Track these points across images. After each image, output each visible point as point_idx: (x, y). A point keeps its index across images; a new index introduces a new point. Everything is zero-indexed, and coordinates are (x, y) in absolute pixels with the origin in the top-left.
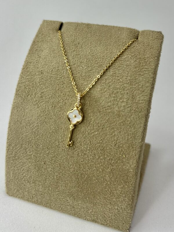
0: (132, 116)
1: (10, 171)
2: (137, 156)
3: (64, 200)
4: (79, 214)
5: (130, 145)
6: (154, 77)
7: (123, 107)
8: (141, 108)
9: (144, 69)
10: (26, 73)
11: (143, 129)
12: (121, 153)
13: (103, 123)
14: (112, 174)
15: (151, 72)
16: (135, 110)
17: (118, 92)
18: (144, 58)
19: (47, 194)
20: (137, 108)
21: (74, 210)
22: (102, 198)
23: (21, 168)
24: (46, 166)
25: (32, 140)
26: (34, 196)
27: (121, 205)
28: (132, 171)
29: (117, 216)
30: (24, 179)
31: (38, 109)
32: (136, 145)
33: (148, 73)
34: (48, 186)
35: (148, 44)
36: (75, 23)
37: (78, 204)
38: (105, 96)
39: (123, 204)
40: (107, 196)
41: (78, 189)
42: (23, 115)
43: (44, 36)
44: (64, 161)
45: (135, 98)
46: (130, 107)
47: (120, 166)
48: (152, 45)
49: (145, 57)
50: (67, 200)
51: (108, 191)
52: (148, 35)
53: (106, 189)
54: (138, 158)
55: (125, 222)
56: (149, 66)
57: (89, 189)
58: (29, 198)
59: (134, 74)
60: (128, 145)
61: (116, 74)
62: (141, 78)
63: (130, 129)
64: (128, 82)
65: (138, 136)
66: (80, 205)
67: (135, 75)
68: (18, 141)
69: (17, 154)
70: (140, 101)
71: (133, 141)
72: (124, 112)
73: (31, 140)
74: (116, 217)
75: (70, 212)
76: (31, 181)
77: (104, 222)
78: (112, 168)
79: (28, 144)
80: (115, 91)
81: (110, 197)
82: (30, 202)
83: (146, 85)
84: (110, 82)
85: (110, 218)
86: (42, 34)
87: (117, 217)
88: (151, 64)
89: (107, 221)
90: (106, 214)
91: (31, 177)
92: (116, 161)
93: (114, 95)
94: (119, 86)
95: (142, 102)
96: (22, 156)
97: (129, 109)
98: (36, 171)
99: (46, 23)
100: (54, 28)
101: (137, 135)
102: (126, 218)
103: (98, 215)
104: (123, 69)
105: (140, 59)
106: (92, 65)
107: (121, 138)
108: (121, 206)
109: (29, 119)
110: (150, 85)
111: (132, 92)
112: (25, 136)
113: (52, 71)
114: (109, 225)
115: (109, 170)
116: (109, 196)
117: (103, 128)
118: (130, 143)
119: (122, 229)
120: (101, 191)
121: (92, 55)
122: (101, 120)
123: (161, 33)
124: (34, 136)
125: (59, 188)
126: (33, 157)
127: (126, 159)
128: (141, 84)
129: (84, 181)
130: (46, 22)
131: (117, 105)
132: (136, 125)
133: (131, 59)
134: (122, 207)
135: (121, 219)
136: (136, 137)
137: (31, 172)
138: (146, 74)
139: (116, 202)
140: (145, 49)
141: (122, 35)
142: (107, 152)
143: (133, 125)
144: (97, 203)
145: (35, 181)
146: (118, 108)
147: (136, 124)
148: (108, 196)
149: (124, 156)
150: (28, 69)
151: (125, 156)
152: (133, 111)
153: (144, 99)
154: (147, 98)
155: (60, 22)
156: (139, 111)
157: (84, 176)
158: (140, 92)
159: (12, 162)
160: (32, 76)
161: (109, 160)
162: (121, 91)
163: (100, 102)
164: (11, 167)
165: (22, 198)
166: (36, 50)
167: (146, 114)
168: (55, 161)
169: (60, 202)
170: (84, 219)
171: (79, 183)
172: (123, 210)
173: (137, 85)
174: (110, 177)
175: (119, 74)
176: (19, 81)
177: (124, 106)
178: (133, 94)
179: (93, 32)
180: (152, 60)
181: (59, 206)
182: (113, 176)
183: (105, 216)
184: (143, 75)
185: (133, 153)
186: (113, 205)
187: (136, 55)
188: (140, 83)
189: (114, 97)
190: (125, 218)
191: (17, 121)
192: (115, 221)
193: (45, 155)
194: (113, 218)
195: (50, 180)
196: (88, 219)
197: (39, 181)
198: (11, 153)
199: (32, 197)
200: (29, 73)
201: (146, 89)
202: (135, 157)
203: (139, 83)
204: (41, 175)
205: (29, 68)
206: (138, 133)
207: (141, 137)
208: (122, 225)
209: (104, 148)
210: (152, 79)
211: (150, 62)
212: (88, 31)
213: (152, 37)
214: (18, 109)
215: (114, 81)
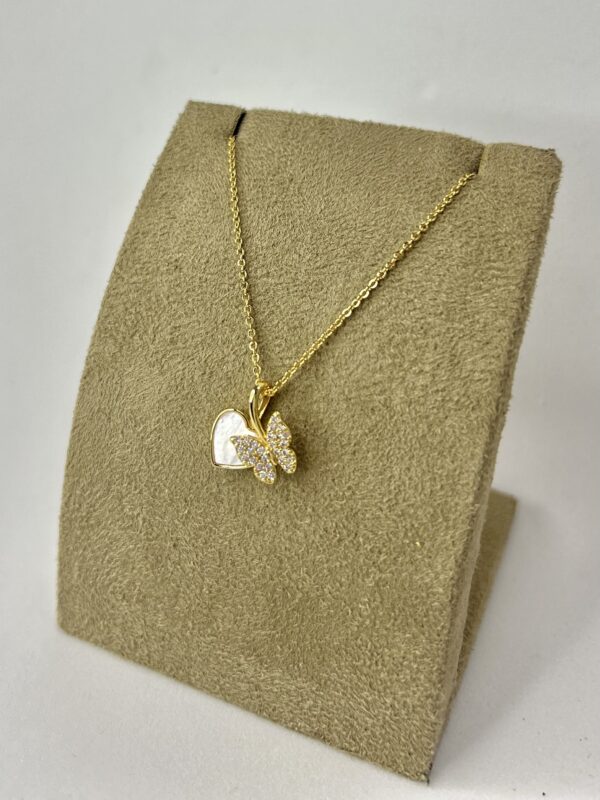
0: (449, 422)
1: (71, 560)
2: (460, 547)
3: (229, 661)
4: (274, 710)
5: (439, 511)
6: (523, 299)
7: (423, 390)
8: (477, 395)
9: (491, 272)
10: (130, 264)
11: (482, 462)
12: (410, 534)
13: (355, 436)
14: (377, 595)
15: (515, 282)
16: (458, 401)
17: (405, 341)
18: (493, 236)
19: (179, 639)
20: (464, 395)
21: (259, 697)
22: (346, 667)
23: (105, 554)
24: (180, 554)
25: (139, 471)
26: (140, 641)
27: (403, 696)
28: (441, 590)
29: (390, 725)
30: (111, 589)
31: (161, 378)
32: (456, 511)
33: (504, 286)
34: (182, 615)
35: (509, 190)
36: (284, 114)
37: (273, 679)
38: (364, 351)
39: (411, 694)
40: (362, 661)
41: (274, 632)
42: (117, 393)
43: (188, 151)
44: (235, 543)
45: (459, 362)
46: (443, 390)
47: (404, 575)
48: (523, 194)
49: (497, 233)
50: (239, 665)
51: (363, 648)
52: (512, 161)
53: (359, 642)
54: (460, 552)
55: (415, 749)
56: (510, 263)
57: (308, 637)
58: (126, 645)
59: (461, 286)
60: (431, 510)
61: (403, 281)
62: (482, 300)
63: (439, 461)
64: (439, 312)
65: (463, 485)
66: (277, 681)
67: (462, 289)
68: (97, 472)
69: (95, 511)
70: (476, 374)
71: (449, 499)
72: (423, 404)
73: (136, 470)
74: (387, 732)
75: (246, 702)
76: (132, 597)
77: (350, 743)
78: (380, 578)
79: (129, 484)
80: (398, 338)
81: (370, 667)
82: (128, 658)
83: (497, 323)
84: (383, 307)
85: (369, 733)
86: (184, 147)
87: (391, 732)
88: (515, 255)
89: (360, 739)
90: (357, 719)
91: (132, 583)
92: (392, 557)
93: (392, 350)
94: (409, 322)
95: (482, 376)
96: (107, 519)
97: (440, 399)
98: (148, 566)
99: (197, 112)
100: (219, 128)
101: (461, 482)
102: (417, 737)
103: (333, 720)
104: (427, 266)
105: (481, 236)
106: (330, 248)
107: (409, 488)
108: (405, 699)
109: (135, 407)
110: (511, 326)
111: (453, 344)
112: (119, 457)
113: (208, 262)
114: (364, 753)
115: (370, 583)
116: (368, 663)
117: (354, 453)
118: (439, 504)
119: (406, 770)
120: (343, 646)
121: (330, 217)
122: (350, 425)
123: (554, 155)
124: (146, 460)
125: (215, 625)
126: (141, 523)
127: (425, 552)
128: (482, 320)
129: (294, 610)
130: (196, 107)
131: (401, 383)
132: (461, 450)
133: (453, 236)
134: (408, 700)
135: (403, 740)
136: (459, 487)
137: (133, 568)
138: (499, 287)
139: (389, 684)
140: (498, 207)
141: (427, 158)
142: (365, 526)
143: (451, 447)
144: (329, 682)
145: (144, 597)
146: (406, 392)
147: (461, 446)
148: (365, 663)
149: (418, 543)
150: (137, 254)
151: (422, 544)
152: (450, 405)
153: (489, 368)
154: (497, 366)
155: (238, 109)
156: (471, 406)
157: (294, 596)
158: (475, 345)
159: (79, 533)
160: (147, 274)
161: (372, 551)
162: (418, 339)
163: (348, 369)
164: (76, 549)
165: (106, 644)
166: (164, 195)
167: (494, 418)
168: (206, 543)
169: (217, 667)
170: (287, 727)
171: (276, 616)
172: (411, 710)
173: (467, 321)
174: (373, 605)
175: (412, 282)
176: (109, 289)
177: (422, 386)
178: (453, 349)
179: (337, 145)
180: (519, 242)
181: (216, 679)
182: (381, 602)
183: (352, 725)
184: (488, 291)
185: (446, 535)
186: (379, 692)
187: (469, 224)
188: (477, 317)
189: (394, 356)
190: (414, 736)
191: (98, 411)
192: (383, 743)
193: (176, 522)
194: (377, 733)
195: (190, 599)
196: (302, 730)
197: (158, 598)
198: (77, 506)
199: (136, 643)
200: (138, 266)
201: (496, 336)
202: (450, 548)
203: (473, 317)
204: (163, 581)
205: (141, 250)
206: (466, 475)
207: (475, 488)
208: (406, 758)
209: (356, 513)
210: (516, 306)
211: (513, 248)
212: (321, 141)
213: (524, 168)
214: (102, 374)
215: (394, 303)
